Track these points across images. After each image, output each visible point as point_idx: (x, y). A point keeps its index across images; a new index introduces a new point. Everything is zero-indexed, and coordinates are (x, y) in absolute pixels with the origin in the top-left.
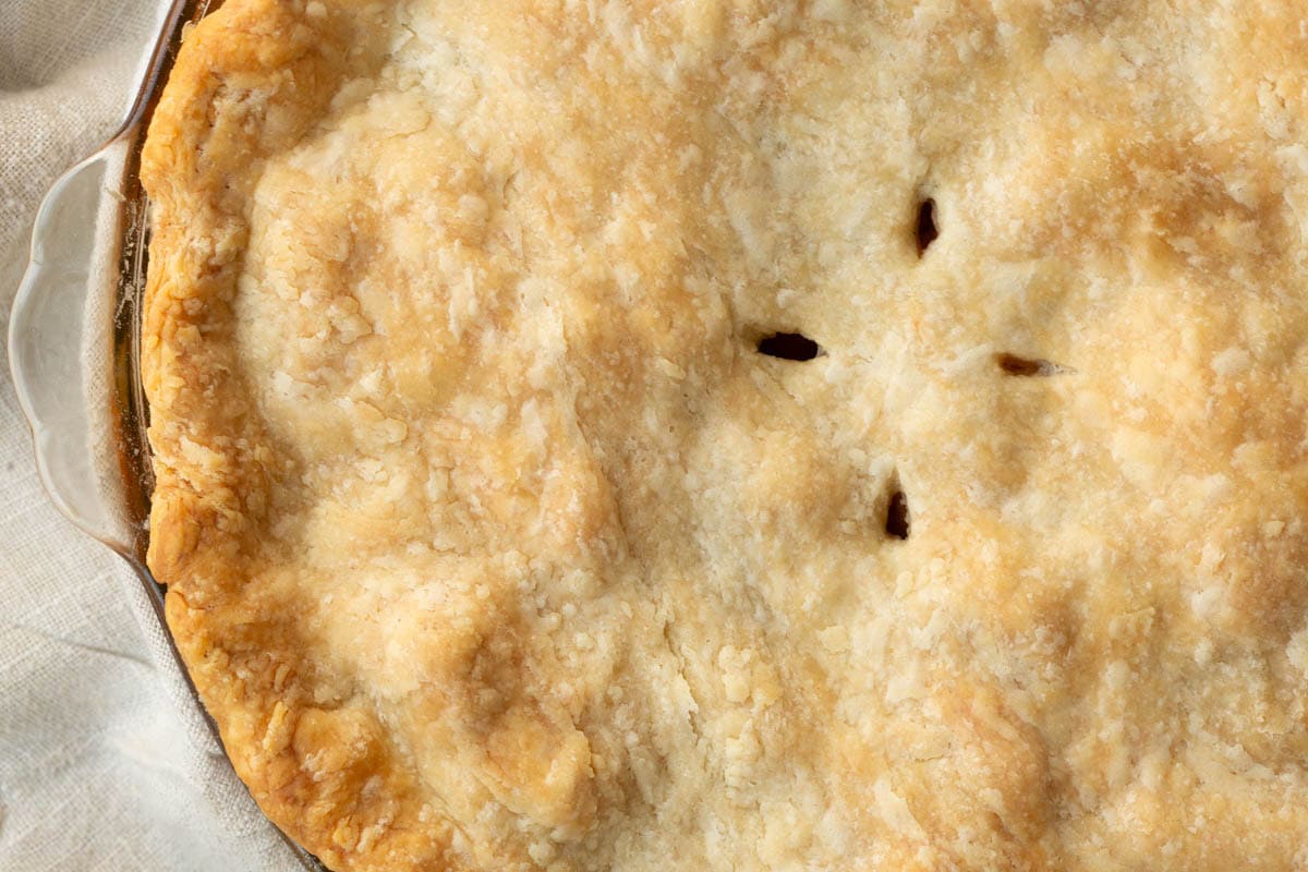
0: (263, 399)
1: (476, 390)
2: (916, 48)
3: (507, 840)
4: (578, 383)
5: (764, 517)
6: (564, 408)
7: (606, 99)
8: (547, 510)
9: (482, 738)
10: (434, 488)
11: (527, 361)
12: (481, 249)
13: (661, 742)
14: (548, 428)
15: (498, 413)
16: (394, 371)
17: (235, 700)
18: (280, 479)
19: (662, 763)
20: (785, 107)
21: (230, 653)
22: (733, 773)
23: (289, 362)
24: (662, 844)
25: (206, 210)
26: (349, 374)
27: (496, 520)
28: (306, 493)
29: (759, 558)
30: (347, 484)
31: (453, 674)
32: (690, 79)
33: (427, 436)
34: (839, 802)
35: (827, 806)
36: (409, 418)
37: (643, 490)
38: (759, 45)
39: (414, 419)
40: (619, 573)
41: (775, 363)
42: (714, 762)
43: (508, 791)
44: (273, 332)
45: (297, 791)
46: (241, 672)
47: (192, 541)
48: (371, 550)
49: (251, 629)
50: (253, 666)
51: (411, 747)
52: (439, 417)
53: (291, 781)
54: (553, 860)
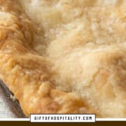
10: (94, 27)
18: (36, 33)
27: (119, 33)
28: (46, 39)
30: (61, 33)
33: (90, 13)
39: (84, 7)
45: (53, 106)
46: (27, 72)
47: (5, 36)
48: (73, 47)
49: (30, 62)
50: (32, 72)
51: (97, 103)
52: (92, 6)
53: (50, 103)
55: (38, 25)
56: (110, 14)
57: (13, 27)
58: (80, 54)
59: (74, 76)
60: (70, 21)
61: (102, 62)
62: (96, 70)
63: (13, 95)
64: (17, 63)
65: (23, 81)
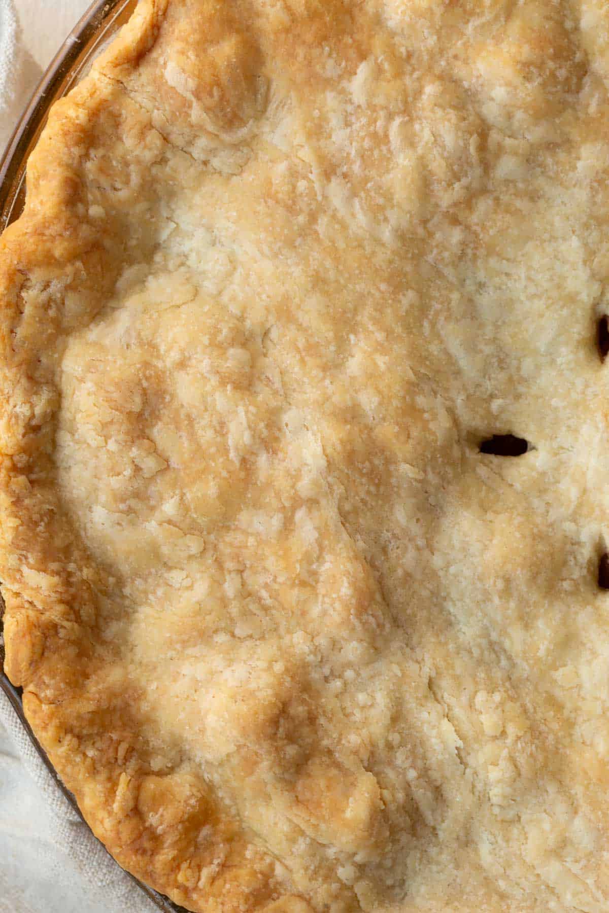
0: (85, 529)
1: (257, 505)
2: (582, 195)
3: (319, 867)
4: (339, 490)
5: (500, 584)
6: (329, 512)
7: (337, 260)
8: (324, 596)
9: (290, 785)
11: (295, 477)
12: (249, 390)
13: (435, 775)
14: (317, 528)
15: (276, 522)
16: (189, 496)
17: (87, 775)
18: (105, 593)
19: (438, 792)
20: (482, 252)
21: (79, 737)
22: (496, 793)
23: (103, 498)
24: (444, 857)
25: (24, 381)
26: (152, 503)
27: (284, 609)
28: (127, 602)
29: (499, 618)
31: (262, 735)
32: (401, 236)
33: (221, 546)
34: (585, 808)
35: (576, 813)
36: (205, 533)
37: (400, 572)
38: (456, 204)
39: (209, 533)
40: (387, 641)
41: (495, 460)
42: (479, 786)
43: (316, 827)
44: (87, 474)
46: (90, 751)
50: (99, 746)
52: (228, 528)
53: (139, 836)
54: (358, 879)
59: (188, 734)
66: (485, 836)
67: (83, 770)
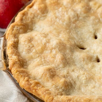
0: (22, 55)
1: (47, 50)
3: (56, 89)
4: (58, 47)
5: (83, 59)
6: (57, 50)
7: (58, 27)
8: (57, 59)
9: (52, 78)
10: (43, 60)
11: (52, 45)
15: (49, 51)
16: (37, 49)
18: (24, 62)
19: (75, 82)
20: (78, 27)
22: (84, 82)
23: (24, 51)
24: (76, 91)
25: (14, 37)
26: (31, 51)
28: (27, 64)
29: (83, 64)
30: (32, 62)
31: (47, 70)
32: (67, 24)
33: (41, 56)
34: (97, 82)
35: (96, 83)
36: (39, 54)
37: (68, 58)
38: (74, 21)
40: (66, 65)
42: (81, 81)
43: (56, 83)
44: (22, 48)
45: (29, 84)
46: (21, 74)
47: (14, 63)
48: (36, 66)
49: (22, 71)
50: (23, 74)
51: (43, 83)
52: (42, 53)
53: (28, 83)
54: (63, 91)
55: (25, 60)
56: (48, 56)
57: (17, 60)
58: (38, 68)
59: (36, 75)
60: (35, 58)
61: (45, 70)
62: (43, 73)
63: (17, 81)
64: (18, 71)
65: (20, 77)
66: (82, 88)
67: (20, 76)
